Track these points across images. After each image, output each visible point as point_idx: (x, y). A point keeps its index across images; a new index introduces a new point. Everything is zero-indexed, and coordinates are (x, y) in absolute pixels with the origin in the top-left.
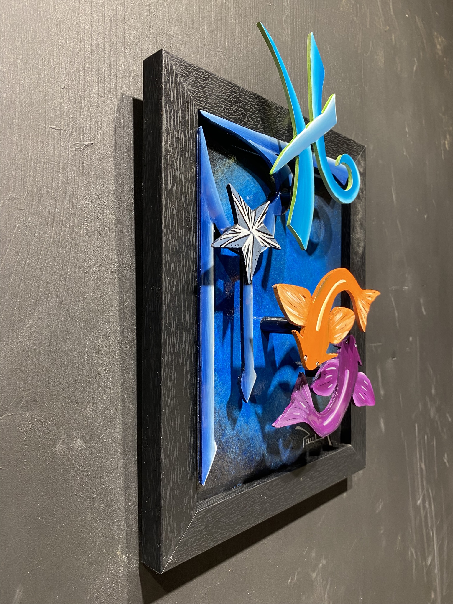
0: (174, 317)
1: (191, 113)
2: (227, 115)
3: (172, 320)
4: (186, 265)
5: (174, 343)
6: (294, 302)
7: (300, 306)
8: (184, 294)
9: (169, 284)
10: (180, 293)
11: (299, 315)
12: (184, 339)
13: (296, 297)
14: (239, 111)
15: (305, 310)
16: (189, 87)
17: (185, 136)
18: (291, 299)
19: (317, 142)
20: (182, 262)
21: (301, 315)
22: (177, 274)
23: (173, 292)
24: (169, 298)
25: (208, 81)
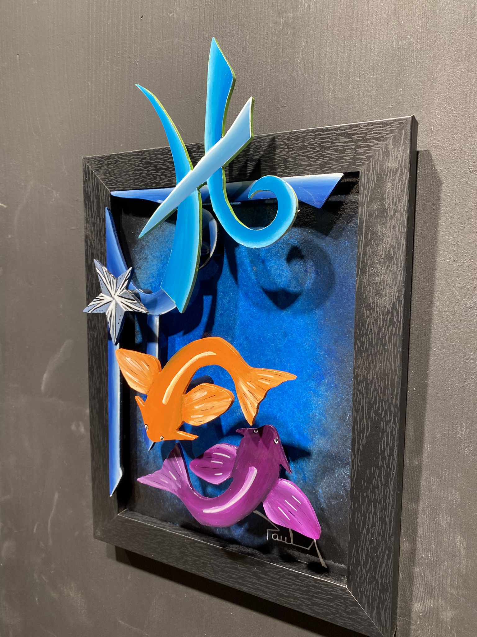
0: (95, 362)
1: (104, 198)
2: (137, 185)
3: (94, 364)
4: (103, 322)
5: (96, 381)
6: (135, 369)
7: (142, 374)
8: (102, 345)
9: (91, 336)
10: (100, 344)
11: (139, 382)
12: (103, 380)
13: (137, 363)
14: (149, 174)
15: (149, 379)
16: (103, 177)
17: (100, 219)
18: (131, 365)
19: (208, 181)
20: (100, 320)
21: (143, 383)
22: (96, 329)
23: (94, 343)
24: (91, 347)
25: (118, 162)
